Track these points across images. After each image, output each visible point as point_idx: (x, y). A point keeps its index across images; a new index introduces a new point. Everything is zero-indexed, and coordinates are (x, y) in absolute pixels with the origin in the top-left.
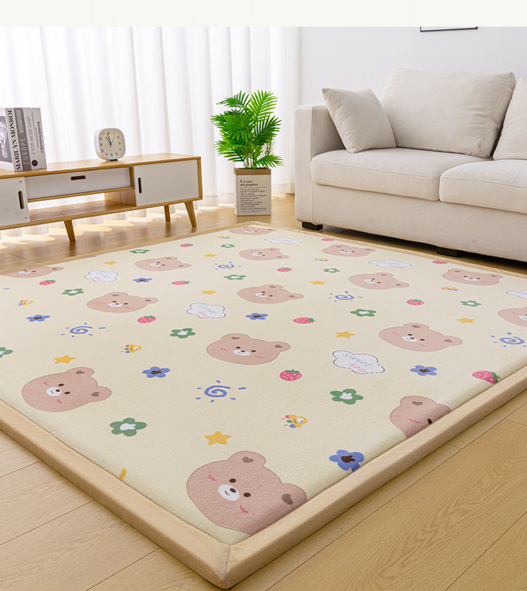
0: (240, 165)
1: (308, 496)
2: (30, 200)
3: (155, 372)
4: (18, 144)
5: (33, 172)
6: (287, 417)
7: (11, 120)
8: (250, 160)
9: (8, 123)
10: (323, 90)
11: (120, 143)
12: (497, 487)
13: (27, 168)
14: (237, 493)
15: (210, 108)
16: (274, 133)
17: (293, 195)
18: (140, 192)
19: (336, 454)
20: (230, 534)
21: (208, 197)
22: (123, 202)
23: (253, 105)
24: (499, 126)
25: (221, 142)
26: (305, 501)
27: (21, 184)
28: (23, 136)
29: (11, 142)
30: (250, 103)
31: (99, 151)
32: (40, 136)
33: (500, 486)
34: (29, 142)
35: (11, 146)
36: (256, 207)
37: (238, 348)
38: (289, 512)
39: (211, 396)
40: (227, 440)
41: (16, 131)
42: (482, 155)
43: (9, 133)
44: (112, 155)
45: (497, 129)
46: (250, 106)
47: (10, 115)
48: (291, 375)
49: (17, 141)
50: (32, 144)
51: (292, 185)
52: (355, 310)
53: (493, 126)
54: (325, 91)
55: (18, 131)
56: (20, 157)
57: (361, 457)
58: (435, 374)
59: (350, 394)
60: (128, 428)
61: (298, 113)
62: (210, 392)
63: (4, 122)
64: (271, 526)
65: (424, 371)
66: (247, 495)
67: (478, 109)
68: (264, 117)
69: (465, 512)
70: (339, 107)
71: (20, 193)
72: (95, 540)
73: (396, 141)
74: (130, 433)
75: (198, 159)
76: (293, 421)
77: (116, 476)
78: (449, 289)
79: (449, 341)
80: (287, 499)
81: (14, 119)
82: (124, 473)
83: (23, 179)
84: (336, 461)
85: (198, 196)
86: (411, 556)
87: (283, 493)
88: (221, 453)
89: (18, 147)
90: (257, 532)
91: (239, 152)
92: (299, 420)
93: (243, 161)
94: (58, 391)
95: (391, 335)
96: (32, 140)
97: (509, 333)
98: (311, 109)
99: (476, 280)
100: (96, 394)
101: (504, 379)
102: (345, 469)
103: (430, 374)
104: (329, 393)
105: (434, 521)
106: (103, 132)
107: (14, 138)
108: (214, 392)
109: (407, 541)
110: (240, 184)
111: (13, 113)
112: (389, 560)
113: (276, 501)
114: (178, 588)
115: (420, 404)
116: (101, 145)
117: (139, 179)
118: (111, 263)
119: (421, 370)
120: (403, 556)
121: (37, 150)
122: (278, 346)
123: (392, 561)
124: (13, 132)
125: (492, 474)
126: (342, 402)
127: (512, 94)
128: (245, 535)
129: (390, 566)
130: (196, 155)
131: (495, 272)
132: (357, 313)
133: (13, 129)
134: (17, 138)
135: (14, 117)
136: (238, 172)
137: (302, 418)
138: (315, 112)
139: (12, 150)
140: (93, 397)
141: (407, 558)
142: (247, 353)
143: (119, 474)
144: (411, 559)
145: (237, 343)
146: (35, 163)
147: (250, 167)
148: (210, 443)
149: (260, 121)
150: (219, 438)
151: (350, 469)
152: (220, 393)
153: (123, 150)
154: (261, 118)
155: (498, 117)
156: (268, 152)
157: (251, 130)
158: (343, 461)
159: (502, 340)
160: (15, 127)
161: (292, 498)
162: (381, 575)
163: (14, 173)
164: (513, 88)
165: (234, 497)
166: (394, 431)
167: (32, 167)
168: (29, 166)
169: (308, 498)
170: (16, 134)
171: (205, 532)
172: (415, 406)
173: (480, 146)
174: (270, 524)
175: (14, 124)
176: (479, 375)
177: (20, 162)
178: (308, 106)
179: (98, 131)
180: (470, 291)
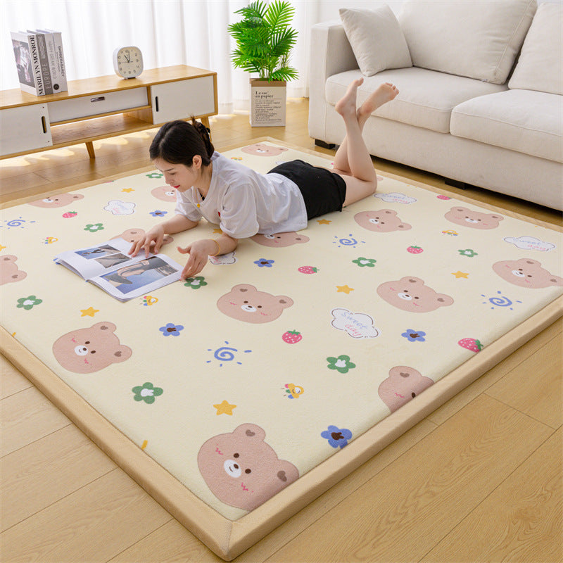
0: (256, 75)
1: (301, 473)
2: (52, 124)
3: (171, 330)
4: (40, 70)
5: (55, 97)
6: (287, 386)
7: (33, 47)
8: (266, 72)
9: (31, 50)
10: (340, 10)
11: (137, 60)
12: (464, 469)
13: (49, 93)
14: (240, 470)
15: (227, 18)
16: (291, 45)
17: (308, 99)
18: (157, 110)
19: (327, 430)
20: (231, 511)
21: (223, 104)
22: (141, 118)
23: (270, 16)
24: (516, 52)
25: (238, 51)
26: (298, 478)
27: (43, 110)
28: (45, 62)
29: (33, 68)
30: (267, 13)
31: (117, 69)
32: (61, 60)
33: (468, 469)
34: (51, 67)
35: (34, 71)
36: (271, 118)
37: (246, 302)
38: (283, 489)
39: (220, 359)
40: (233, 410)
41: (38, 57)
42: (497, 83)
43: (32, 59)
44: (130, 72)
45: (514, 55)
46: (267, 17)
47: (33, 42)
48: (292, 337)
49: (40, 67)
50: (53, 69)
51: (308, 89)
52: (357, 259)
53: (511, 52)
54: (342, 11)
55: (40, 57)
56: (42, 82)
57: (349, 434)
58: (424, 340)
59: (344, 361)
60: (147, 394)
61: (314, 32)
62: (219, 355)
63: (27, 48)
64: (267, 503)
65: (414, 336)
66: (248, 471)
67: (496, 35)
68: (281, 30)
69: (434, 494)
70: (355, 28)
71: (43, 118)
72: (119, 508)
73: (412, 60)
74: (149, 400)
75: (215, 75)
76: (291, 391)
77: (139, 447)
78: (449, 234)
79: (441, 300)
80: (282, 476)
81: (36, 46)
82: (145, 443)
83: (45, 105)
84: (326, 438)
85: (213, 111)
86: (381, 538)
87: (279, 470)
88: (228, 424)
89: (41, 73)
90: (255, 508)
91: (254, 63)
92: (297, 390)
93: (258, 71)
94: (85, 349)
95: (387, 291)
96: (53, 64)
97: (499, 292)
98: (327, 29)
99: (475, 222)
100: (118, 354)
101: (486, 347)
102: (334, 446)
103: (419, 340)
104: (325, 359)
105: (405, 503)
106: (121, 51)
107: (36, 64)
108: (223, 354)
109: (380, 523)
110: (256, 96)
111: (35, 39)
112: (362, 542)
113: (273, 478)
114: (187, 559)
115: (406, 375)
116: (119, 63)
117: (157, 98)
118: (129, 190)
119: (411, 335)
120: (374, 538)
121: (59, 74)
122: (282, 302)
123: (365, 543)
124: (35, 58)
125: (462, 454)
126: (336, 370)
127: (532, 19)
128: (245, 512)
129: (362, 547)
130: (212, 70)
131: (498, 212)
132: (357, 262)
133: (35, 56)
134: (39, 64)
135: (36, 43)
136: (255, 83)
137: (300, 387)
138: (331, 32)
139: (35, 76)
140: (116, 357)
141: (378, 540)
142: (254, 310)
143: (141, 444)
144: (381, 541)
145: (245, 296)
146: (56, 87)
147: (266, 77)
148: (218, 414)
149: (277, 33)
150: (225, 408)
151: (339, 447)
152: (228, 356)
153: (140, 67)
154: (277, 30)
155: (516, 43)
156: (284, 63)
157: (268, 41)
158: (333, 438)
159: (491, 300)
160: (38, 54)
161: (286, 475)
162: (354, 555)
163: (36, 100)
164: (534, 13)
165: (237, 473)
166: (381, 407)
167: (54, 91)
168: (51, 89)
169: (300, 475)
170: (39, 60)
171: (212, 508)
172: (402, 378)
173: (495, 74)
174: (267, 501)
175: (37, 51)
176: (464, 343)
177: (43, 87)
178: (325, 25)
179: (116, 49)
180: (469, 236)
